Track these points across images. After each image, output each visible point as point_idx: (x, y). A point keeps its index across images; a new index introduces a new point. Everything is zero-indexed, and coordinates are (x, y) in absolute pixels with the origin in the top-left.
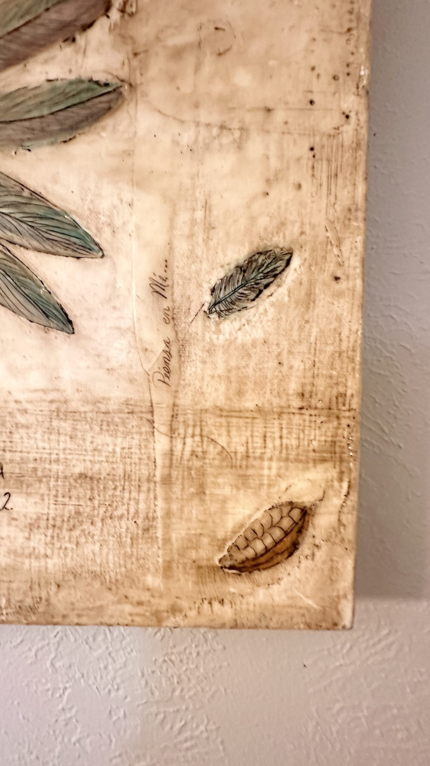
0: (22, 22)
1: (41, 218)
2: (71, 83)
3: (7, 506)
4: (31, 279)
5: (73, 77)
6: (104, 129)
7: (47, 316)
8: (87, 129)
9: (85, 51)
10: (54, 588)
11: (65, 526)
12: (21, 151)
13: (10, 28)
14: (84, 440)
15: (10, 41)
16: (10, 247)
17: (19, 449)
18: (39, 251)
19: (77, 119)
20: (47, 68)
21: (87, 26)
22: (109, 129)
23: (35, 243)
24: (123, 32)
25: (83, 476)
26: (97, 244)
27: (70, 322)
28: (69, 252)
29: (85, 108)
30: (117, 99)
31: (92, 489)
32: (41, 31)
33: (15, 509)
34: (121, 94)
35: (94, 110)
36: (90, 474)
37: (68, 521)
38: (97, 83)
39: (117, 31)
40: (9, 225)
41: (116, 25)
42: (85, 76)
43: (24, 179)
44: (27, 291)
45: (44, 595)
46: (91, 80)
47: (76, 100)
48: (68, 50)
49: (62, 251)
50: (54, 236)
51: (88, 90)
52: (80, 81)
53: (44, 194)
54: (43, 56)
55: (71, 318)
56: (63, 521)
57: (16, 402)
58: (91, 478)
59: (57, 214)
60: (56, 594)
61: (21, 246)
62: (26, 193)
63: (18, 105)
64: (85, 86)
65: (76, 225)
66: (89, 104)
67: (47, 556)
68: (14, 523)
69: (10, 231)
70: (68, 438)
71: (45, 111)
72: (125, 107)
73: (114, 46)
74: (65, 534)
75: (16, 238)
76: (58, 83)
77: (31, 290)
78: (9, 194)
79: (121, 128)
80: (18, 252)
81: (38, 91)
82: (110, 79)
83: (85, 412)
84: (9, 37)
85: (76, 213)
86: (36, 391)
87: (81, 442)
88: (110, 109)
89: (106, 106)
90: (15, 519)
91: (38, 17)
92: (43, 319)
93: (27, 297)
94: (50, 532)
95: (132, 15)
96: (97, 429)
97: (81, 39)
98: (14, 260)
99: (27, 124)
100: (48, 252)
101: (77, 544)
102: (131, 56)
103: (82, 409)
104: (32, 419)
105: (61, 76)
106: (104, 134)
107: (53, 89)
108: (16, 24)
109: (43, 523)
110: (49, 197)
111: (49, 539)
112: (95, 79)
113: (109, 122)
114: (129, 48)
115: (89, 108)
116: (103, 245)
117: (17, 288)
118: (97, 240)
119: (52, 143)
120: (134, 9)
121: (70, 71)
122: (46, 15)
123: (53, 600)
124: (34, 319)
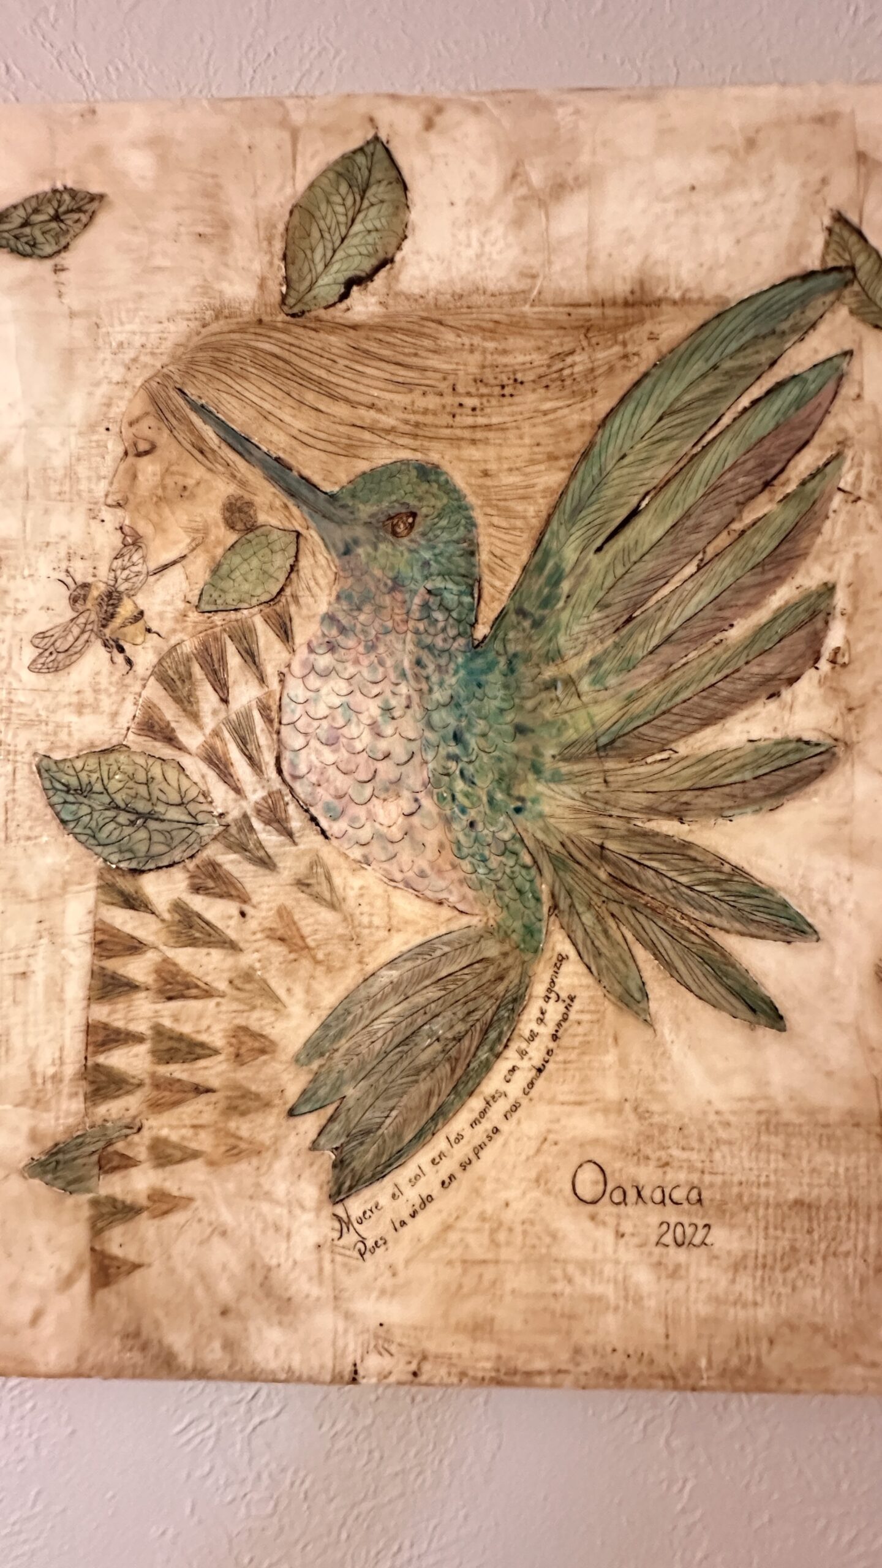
0: (719, 676)
1: (745, 896)
2: (778, 743)
3: (707, 1241)
4: (734, 966)
5: (778, 736)
6: (816, 793)
7: (754, 1011)
8: (795, 794)
9: (791, 707)
10: (765, 1345)
11: (778, 1266)
12: (720, 820)
13: (706, 683)
14: (800, 1158)
15: (705, 698)
16: (709, 930)
17: (721, 1170)
18: (742, 934)
19: (785, 783)
20: (746, 726)
21: (792, 681)
22: (822, 793)
23: (738, 926)
24: (834, 685)
25: (798, 1203)
26: (810, 926)
27: (781, 1018)
28: (778, 935)
29: (793, 772)
30: (830, 761)
31: (810, 1220)
32: (741, 686)
33: (717, 1246)
34: (834, 754)
35: (805, 773)
36: (807, 1200)
37: (782, 1259)
38: (807, 743)
39: (828, 684)
40: (707, 906)
41: (826, 677)
42: (793, 735)
43: (723, 852)
44: (729, 982)
45: (753, 1354)
46: (799, 740)
47: (783, 762)
48: (773, 706)
49: (769, 934)
50: (760, 916)
51: (797, 750)
52: (786, 741)
53: (747, 868)
54: (743, 714)
55: (781, 1012)
56: (775, 1260)
57: (717, 1113)
58: (810, 1206)
59: (763, 891)
60: (769, 1352)
61: (721, 929)
62: (727, 868)
63: (716, 769)
64: (792, 746)
65: (785, 905)
66: (798, 766)
67: (755, 1304)
68: (715, 1262)
69: (709, 911)
70: (780, 1157)
71: (748, 775)
72: (840, 768)
73: (826, 701)
74: (778, 1275)
75: (716, 921)
76: (762, 743)
77: (735, 979)
78: (707, 868)
79: (836, 792)
80: (718, 937)
81: (738, 754)
82: (821, 738)
83: (800, 1125)
84: (704, 694)
85: (785, 890)
86: (741, 1099)
87: (796, 1161)
88: (822, 771)
89: (817, 768)
90: (716, 1257)
91: (737, 670)
92: (749, 1015)
93: (730, 989)
94: (759, 1273)
95: (844, 665)
96: (815, 1145)
97: (787, 694)
98: (713, 945)
99: (727, 790)
100: (752, 936)
101: (794, 1289)
102: (845, 711)
103: (797, 1121)
104: (736, 1134)
105: (767, 736)
106: (816, 800)
107: (756, 750)
108: (712, 679)
109: (751, 1263)
110: (753, 872)
111: (758, 1281)
112: (806, 737)
113: (821, 785)
114: (843, 702)
115: (799, 771)
116: (818, 927)
117: (718, 978)
118: (810, 920)
119: (756, 811)
120: (846, 660)
121: (775, 730)
122: (746, 668)
123: (765, 1360)
124: (738, 1014)
